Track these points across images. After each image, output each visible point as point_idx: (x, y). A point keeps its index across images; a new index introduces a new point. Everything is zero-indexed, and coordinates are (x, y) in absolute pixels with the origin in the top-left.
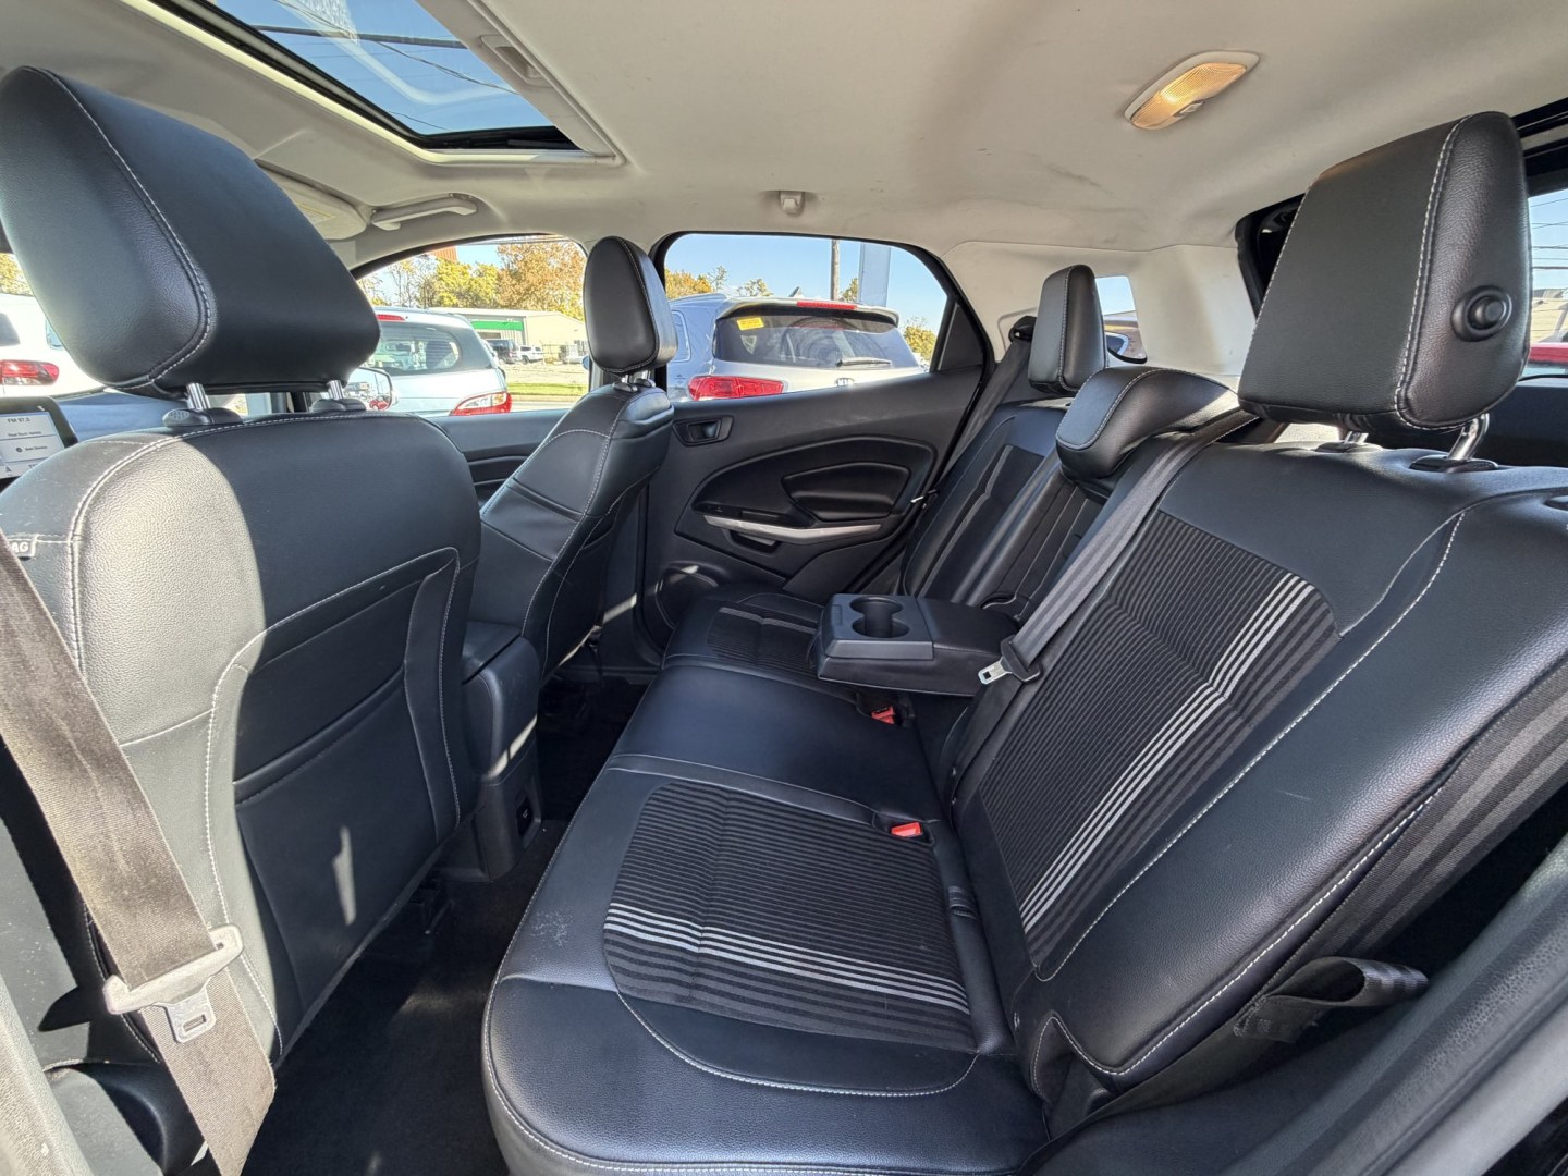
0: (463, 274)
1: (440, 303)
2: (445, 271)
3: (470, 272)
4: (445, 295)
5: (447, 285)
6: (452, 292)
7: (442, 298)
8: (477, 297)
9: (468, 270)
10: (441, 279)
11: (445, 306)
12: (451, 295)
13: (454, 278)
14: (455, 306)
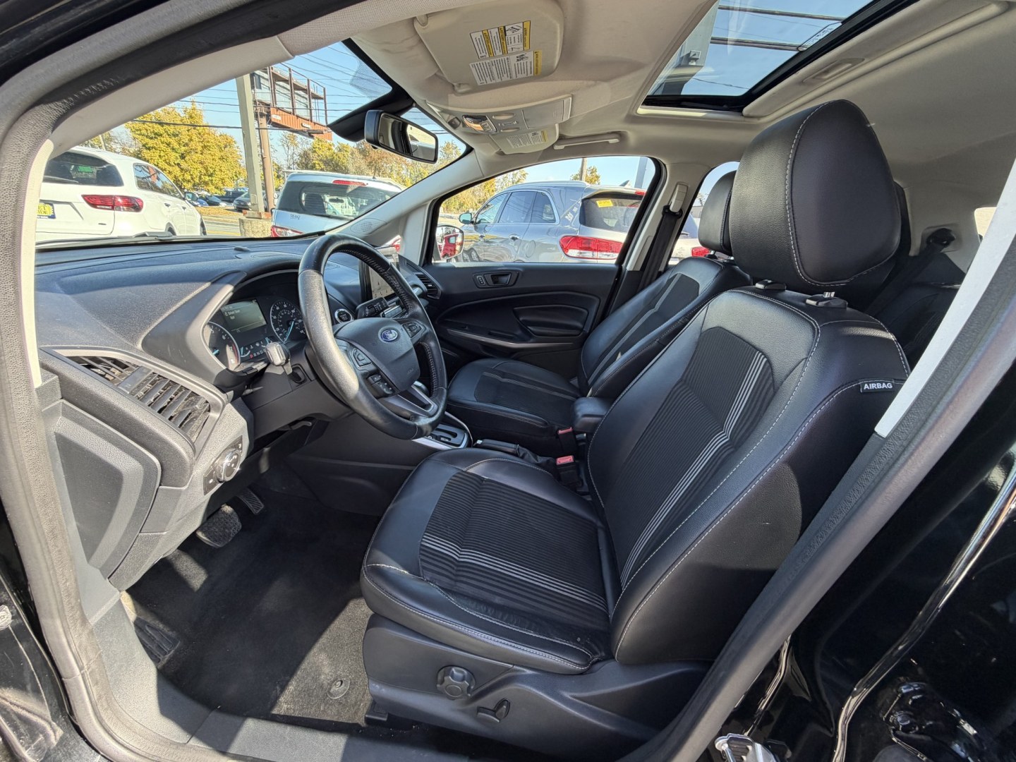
0: (329, 149)
1: (313, 167)
2: (318, 146)
3: (334, 148)
4: (317, 162)
5: (319, 156)
6: (321, 160)
7: (314, 164)
8: (337, 165)
9: (332, 147)
10: (315, 152)
11: (316, 170)
12: (320, 163)
13: (323, 152)
14: (322, 170)
